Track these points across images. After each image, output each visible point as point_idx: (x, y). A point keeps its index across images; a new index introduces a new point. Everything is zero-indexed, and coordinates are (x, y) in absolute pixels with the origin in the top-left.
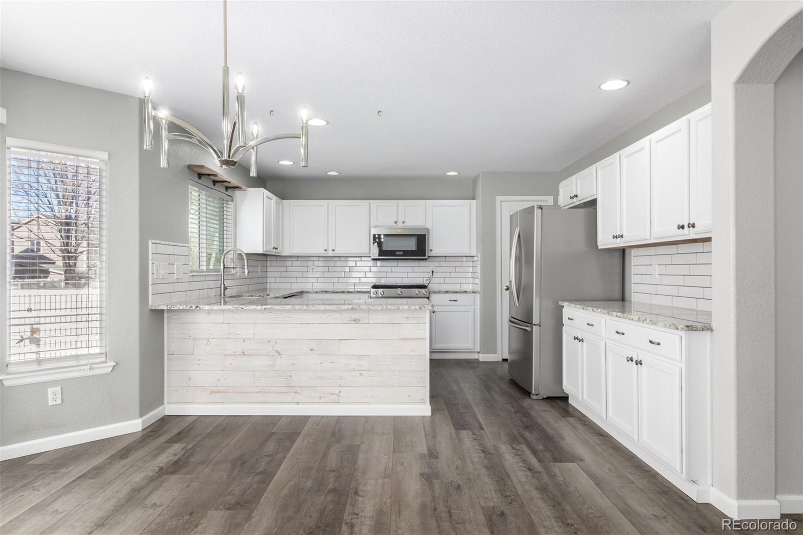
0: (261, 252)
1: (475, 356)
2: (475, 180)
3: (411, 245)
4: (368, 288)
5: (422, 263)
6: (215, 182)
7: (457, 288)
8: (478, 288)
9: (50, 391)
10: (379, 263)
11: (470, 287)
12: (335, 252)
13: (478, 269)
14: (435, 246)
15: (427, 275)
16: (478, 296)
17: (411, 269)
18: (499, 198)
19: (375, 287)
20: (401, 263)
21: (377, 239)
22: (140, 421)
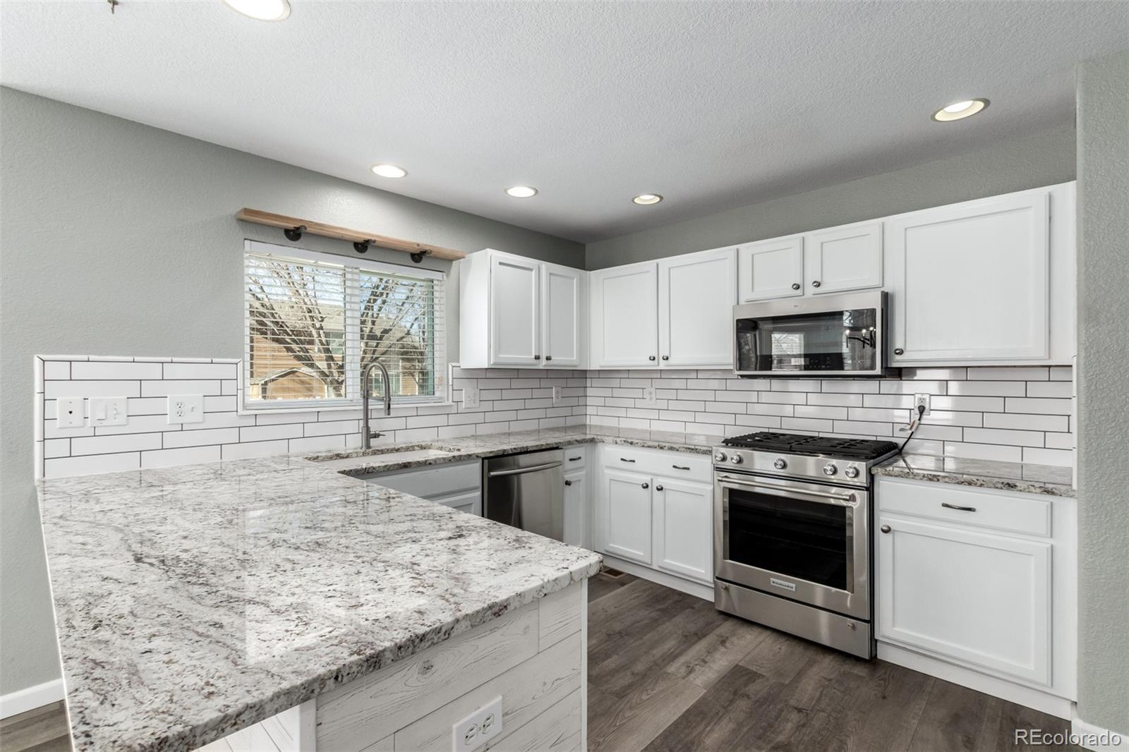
0: (487, 367)
12: (671, 361)
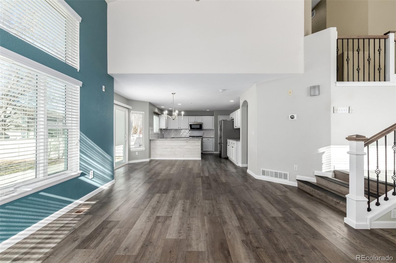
0: (165, 128)
1: (213, 153)
2: (214, 111)
3: (198, 127)
4: (188, 137)
5: (201, 131)
6: (157, 114)
7: (209, 137)
8: (214, 137)
9: (136, 152)
10: (191, 131)
11: (213, 137)
13: (214, 132)
14: (204, 127)
15: (202, 134)
16: (214, 139)
17: (198, 132)
18: (219, 116)
19: (190, 136)
20: (196, 131)
21: (191, 125)
22: (149, 159)
